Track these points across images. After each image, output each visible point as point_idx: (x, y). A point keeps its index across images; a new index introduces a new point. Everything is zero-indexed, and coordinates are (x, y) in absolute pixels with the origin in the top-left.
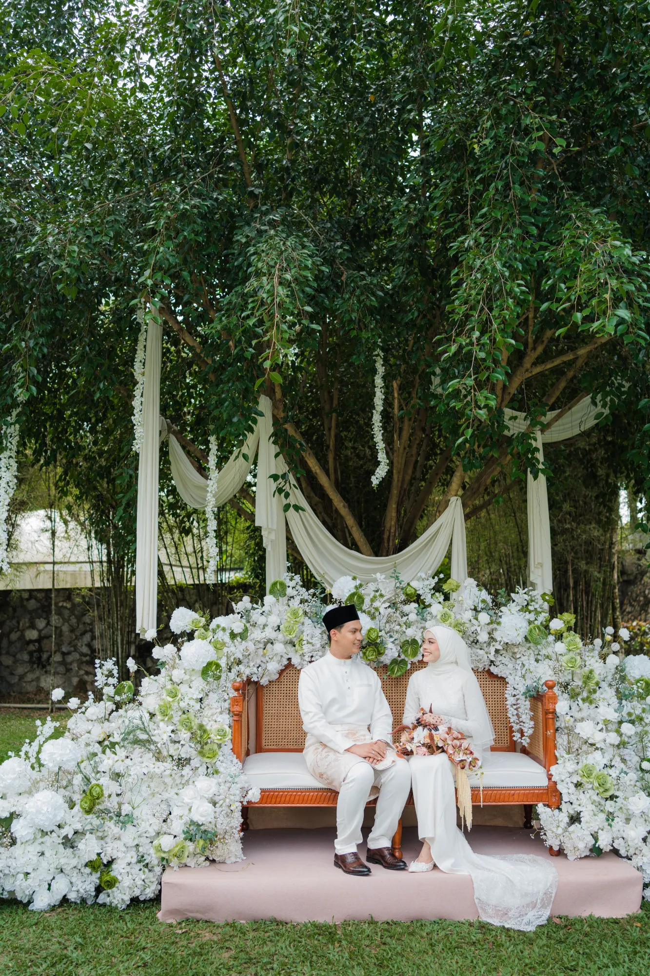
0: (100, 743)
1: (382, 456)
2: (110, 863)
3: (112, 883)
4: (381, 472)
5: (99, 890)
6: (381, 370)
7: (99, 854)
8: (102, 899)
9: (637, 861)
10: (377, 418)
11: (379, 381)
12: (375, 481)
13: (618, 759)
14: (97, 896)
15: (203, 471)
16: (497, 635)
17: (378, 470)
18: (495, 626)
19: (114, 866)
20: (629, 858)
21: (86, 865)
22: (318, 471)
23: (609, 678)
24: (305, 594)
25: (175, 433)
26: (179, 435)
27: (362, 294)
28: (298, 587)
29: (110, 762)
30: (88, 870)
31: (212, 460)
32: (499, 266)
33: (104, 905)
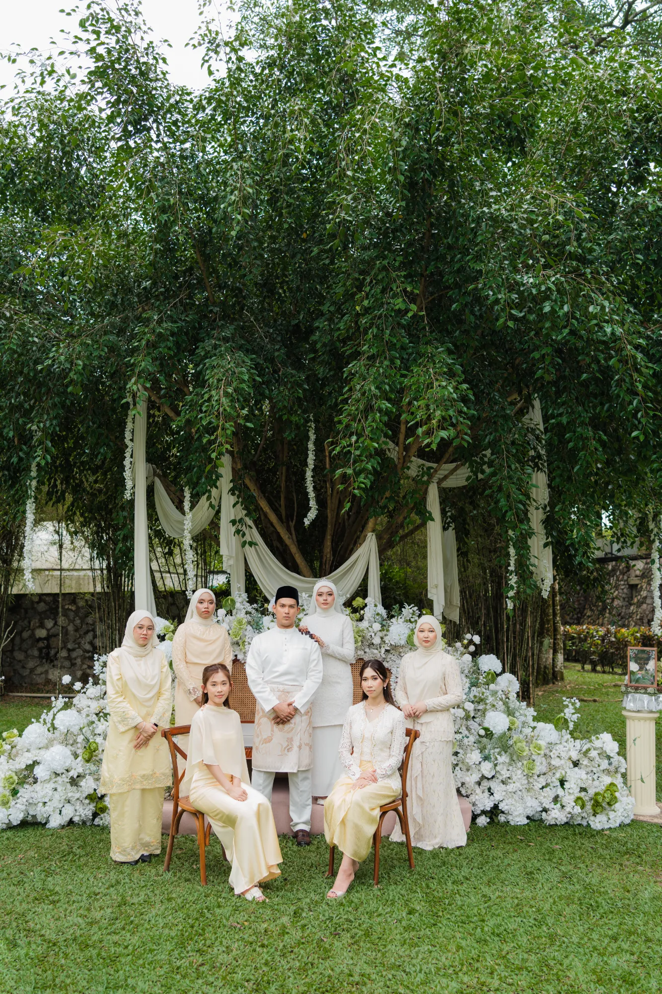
0: (97, 714)
1: (312, 503)
2: (103, 796)
3: (104, 810)
4: (312, 515)
5: (95, 815)
6: (313, 437)
7: (95, 790)
8: (97, 821)
9: (473, 798)
10: (309, 474)
11: (311, 446)
12: (307, 522)
13: (464, 728)
14: (93, 820)
15: (180, 507)
16: (386, 639)
17: (309, 514)
18: (385, 632)
19: (106, 799)
20: (467, 796)
21: (86, 798)
22: (268, 511)
23: (466, 671)
24: (249, 608)
25: (159, 476)
26: (163, 477)
27: (292, 387)
28: (245, 603)
29: (104, 727)
30: (87, 801)
31: (187, 505)
32: (373, 388)
33: (98, 826)
